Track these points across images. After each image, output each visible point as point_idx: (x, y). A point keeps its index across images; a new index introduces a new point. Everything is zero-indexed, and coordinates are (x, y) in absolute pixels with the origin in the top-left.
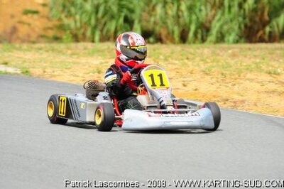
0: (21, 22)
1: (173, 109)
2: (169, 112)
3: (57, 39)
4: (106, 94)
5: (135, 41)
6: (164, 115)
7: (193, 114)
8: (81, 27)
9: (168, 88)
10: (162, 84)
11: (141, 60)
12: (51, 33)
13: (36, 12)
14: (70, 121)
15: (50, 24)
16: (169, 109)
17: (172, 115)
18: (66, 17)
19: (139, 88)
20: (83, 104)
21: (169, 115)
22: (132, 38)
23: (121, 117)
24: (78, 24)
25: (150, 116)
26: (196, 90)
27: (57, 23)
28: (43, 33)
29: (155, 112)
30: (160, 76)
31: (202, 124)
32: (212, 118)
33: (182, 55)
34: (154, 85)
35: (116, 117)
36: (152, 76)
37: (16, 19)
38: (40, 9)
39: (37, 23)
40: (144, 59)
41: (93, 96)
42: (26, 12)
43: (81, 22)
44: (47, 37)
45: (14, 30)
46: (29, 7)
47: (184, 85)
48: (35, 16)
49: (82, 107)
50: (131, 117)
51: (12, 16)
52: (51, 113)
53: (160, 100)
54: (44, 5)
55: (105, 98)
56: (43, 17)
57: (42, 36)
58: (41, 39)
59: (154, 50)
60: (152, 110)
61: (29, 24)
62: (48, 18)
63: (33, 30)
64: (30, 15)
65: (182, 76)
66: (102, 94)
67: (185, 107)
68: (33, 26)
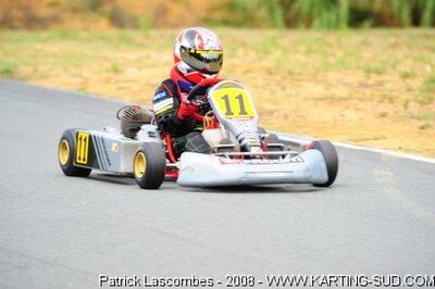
1: (261, 152)
2: (254, 157)
4: (153, 128)
5: (205, 42)
6: (246, 161)
7: (293, 159)
9: (252, 118)
10: (243, 112)
11: (211, 73)
14: (94, 172)
16: (254, 151)
17: (260, 161)
19: (206, 118)
20: (115, 145)
21: (254, 161)
22: (200, 37)
23: (176, 164)
25: (223, 163)
29: (231, 157)
30: (240, 97)
31: (308, 176)
32: (323, 166)
34: (229, 112)
35: (169, 164)
36: (226, 98)
40: (217, 72)
41: (132, 132)
49: (113, 149)
50: (193, 166)
52: (65, 159)
53: (240, 138)
55: (151, 134)
60: (227, 154)
66: (146, 128)
67: (281, 148)
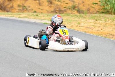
3: (102, 13)
8: (111, 9)
12: (101, 11)
13: (97, 4)
15: (101, 8)
18: (106, 5)
24: (110, 8)
27: (103, 7)
28: (98, 11)
37: (90, 6)
38: (98, 2)
39: (97, 7)
42: (93, 4)
43: (111, 7)
44: (100, 12)
45: (89, 10)
46: (94, 2)
48: (96, 5)
51: (89, 5)
54: (99, 1)
56: (99, 5)
57: (98, 12)
58: (97, 13)
61: (94, 8)
62: (100, 6)
64: (94, 5)
68: (95, 8)
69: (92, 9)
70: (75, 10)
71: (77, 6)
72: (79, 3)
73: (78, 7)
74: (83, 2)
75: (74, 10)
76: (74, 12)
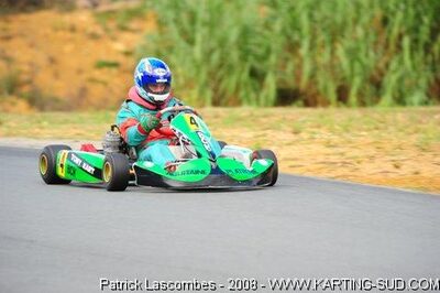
0: (93, 80)
13: (115, 65)
24: (181, 81)
26: (417, 173)
33: (366, 123)
37: (85, 76)
38: (121, 59)
39: (117, 81)
42: (101, 65)
43: (185, 78)
45: (83, 92)
46: (105, 58)
47: (397, 167)
48: (114, 71)
51: (80, 72)
54: (128, 54)
56: (125, 71)
59: (321, 116)
61: (105, 84)
63: (111, 91)
64: (106, 69)
65: (387, 153)
68: (110, 85)
69: (96, 92)
70: (20, 96)
71: (25, 77)
72: (31, 64)
73: (30, 82)
74: (52, 61)
75: (13, 99)
76: (13, 104)
